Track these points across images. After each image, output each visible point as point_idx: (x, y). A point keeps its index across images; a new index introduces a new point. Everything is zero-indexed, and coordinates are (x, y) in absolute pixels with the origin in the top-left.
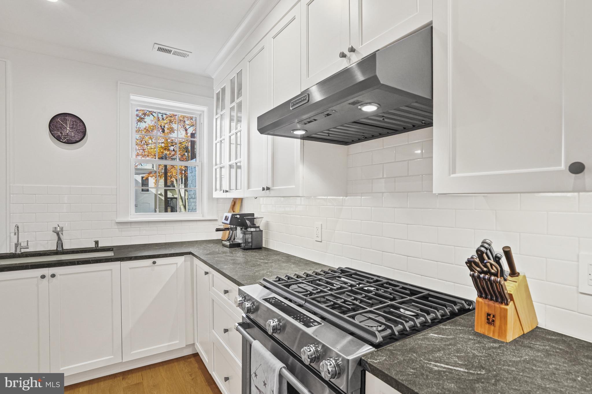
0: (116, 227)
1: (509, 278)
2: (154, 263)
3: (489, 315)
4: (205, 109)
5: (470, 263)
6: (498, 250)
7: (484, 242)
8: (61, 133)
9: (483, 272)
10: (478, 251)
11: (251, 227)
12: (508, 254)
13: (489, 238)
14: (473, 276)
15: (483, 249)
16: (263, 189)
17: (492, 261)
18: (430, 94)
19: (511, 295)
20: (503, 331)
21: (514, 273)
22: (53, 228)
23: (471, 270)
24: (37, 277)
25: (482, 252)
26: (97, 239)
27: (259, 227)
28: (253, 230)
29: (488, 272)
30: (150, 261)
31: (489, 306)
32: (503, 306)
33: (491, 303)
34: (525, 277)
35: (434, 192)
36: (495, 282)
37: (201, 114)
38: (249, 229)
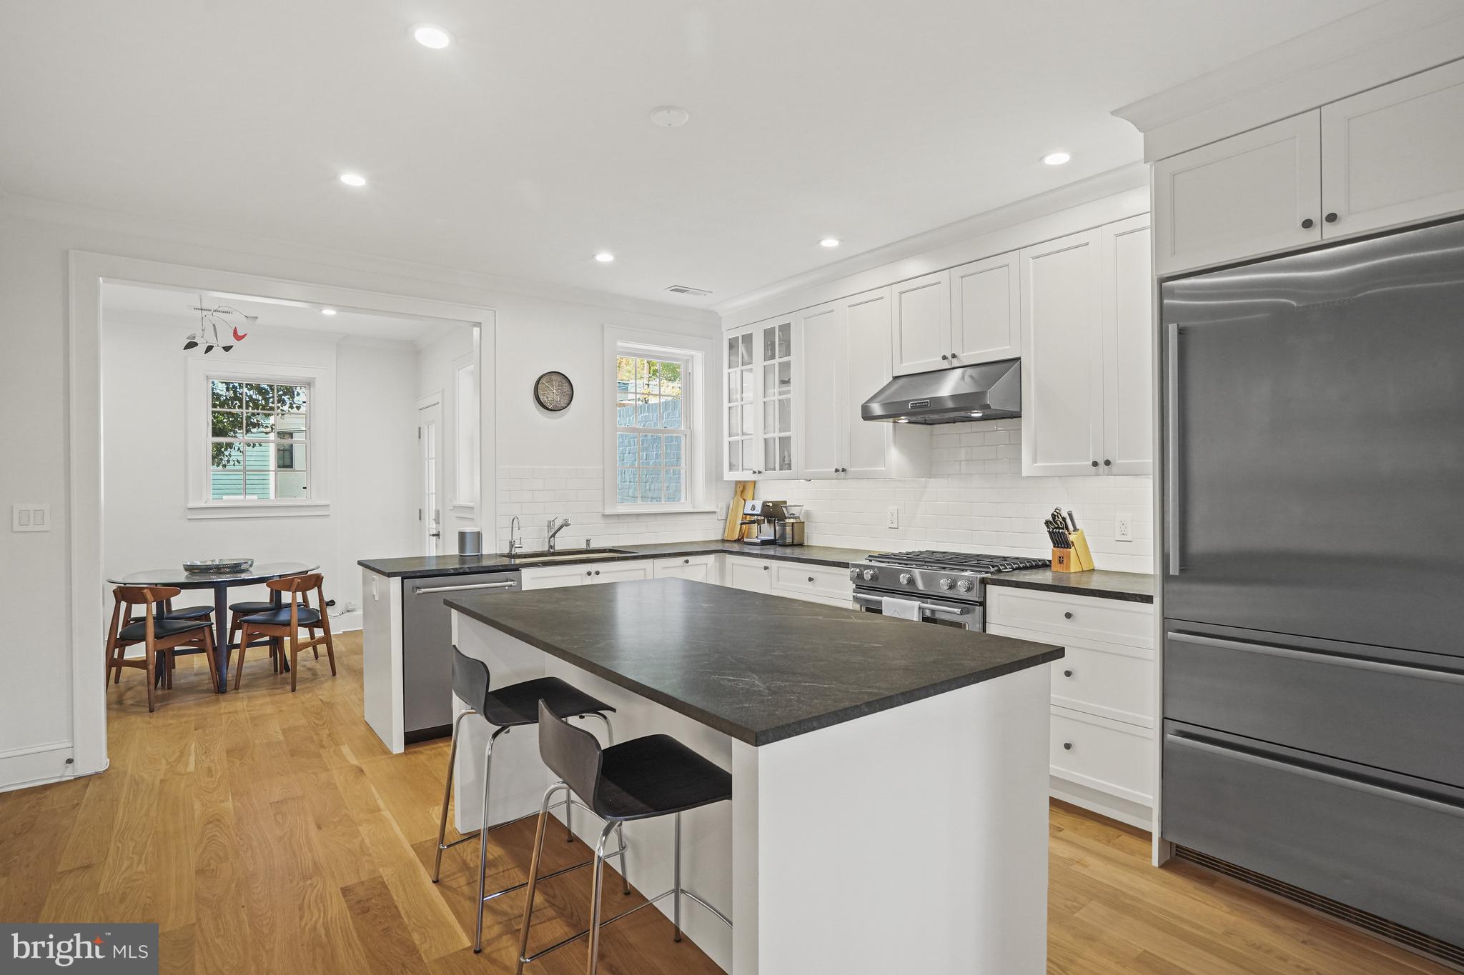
0: (602, 522)
1: (1073, 533)
2: (687, 562)
3: (1060, 557)
4: (699, 356)
5: (1047, 523)
6: (1065, 514)
7: (1057, 509)
8: (547, 398)
9: (1056, 528)
10: (1052, 514)
11: (789, 518)
12: (1070, 515)
13: (1059, 506)
14: (1049, 532)
15: (1055, 513)
16: (837, 471)
17: (1061, 520)
18: (1019, 407)
19: (1072, 542)
20: (1068, 567)
21: (1075, 529)
22: (564, 520)
23: (1048, 528)
24: (581, 574)
25: (1055, 515)
26: (589, 538)
27: (799, 518)
28: (792, 521)
29: (1059, 528)
30: (681, 560)
31: (1060, 551)
32: (1068, 550)
33: (1061, 549)
34: (1082, 531)
35: (1023, 475)
36: (1062, 532)
37: (688, 360)
38: (787, 521)
